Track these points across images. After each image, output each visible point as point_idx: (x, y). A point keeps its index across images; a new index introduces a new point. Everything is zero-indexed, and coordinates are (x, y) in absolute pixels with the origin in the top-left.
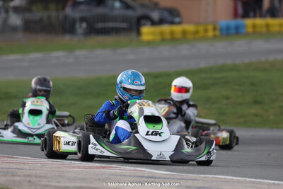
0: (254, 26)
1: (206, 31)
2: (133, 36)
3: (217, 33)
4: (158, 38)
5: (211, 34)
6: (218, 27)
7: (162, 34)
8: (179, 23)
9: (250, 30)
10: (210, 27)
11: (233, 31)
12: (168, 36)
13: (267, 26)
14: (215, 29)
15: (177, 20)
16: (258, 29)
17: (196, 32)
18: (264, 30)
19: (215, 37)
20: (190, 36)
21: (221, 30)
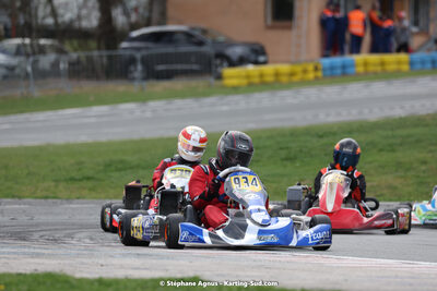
0: (366, 64)
1: (305, 71)
2: (211, 80)
3: (320, 74)
4: (244, 82)
5: (311, 75)
6: (320, 67)
7: (248, 77)
8: (265, 63)
9: (360, 69)
10: (311, 67)
11: (339, 71)
12: (256, 80)
13: (383, 64)
14: (316, 69)
15: (262, 59)
16: (371, 68)
17: (292, 74)
18: (379, 69)
19: (316, 78)
20: (284, 79)
21: (324, 70)
